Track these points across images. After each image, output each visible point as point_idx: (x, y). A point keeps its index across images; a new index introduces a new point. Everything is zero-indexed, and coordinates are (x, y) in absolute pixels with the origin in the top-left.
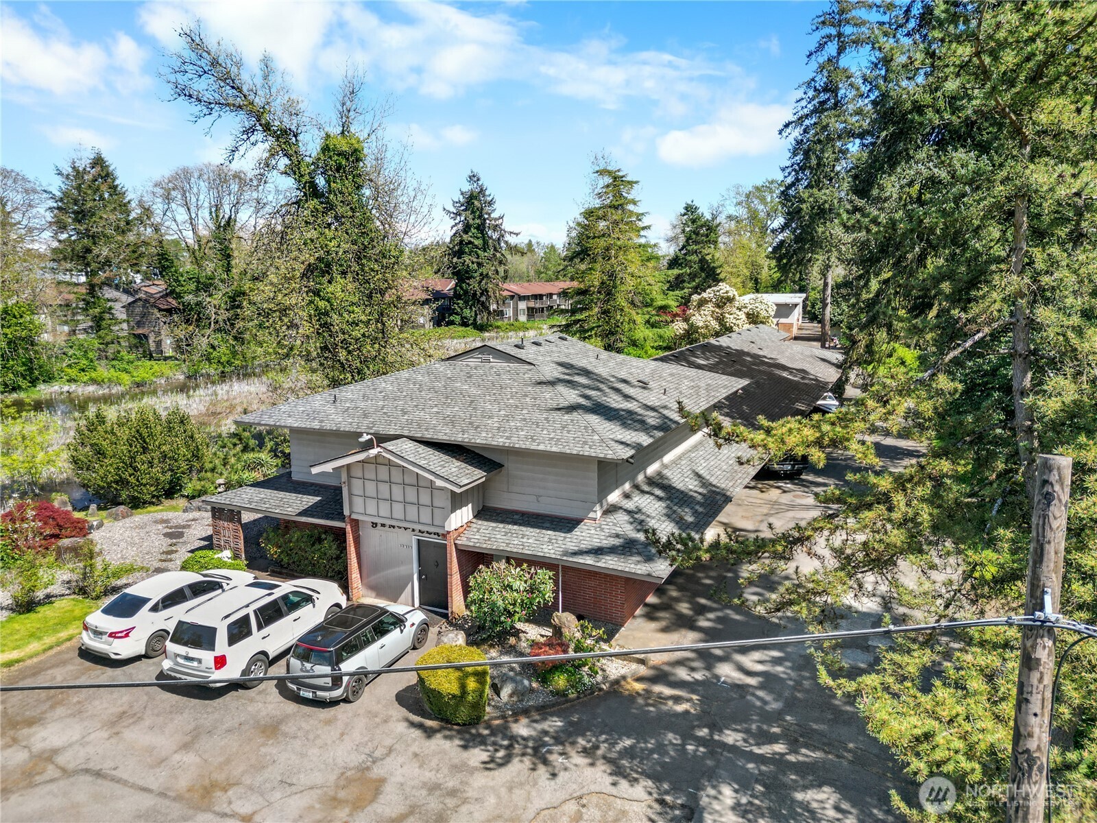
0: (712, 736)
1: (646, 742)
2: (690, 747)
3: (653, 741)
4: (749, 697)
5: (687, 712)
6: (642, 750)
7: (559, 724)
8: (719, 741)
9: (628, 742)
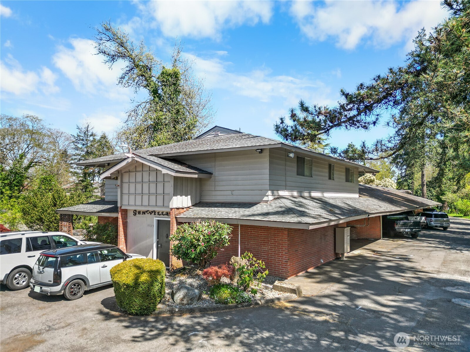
0: (346, 337)
1: (284, 335)
2: (324, 343)
3: (290, 336)
4: (383, 318)
5: (326, 322)
6: (278, 340)
7: (213, 320)
8: (353, 341)
9: (266, 334)
